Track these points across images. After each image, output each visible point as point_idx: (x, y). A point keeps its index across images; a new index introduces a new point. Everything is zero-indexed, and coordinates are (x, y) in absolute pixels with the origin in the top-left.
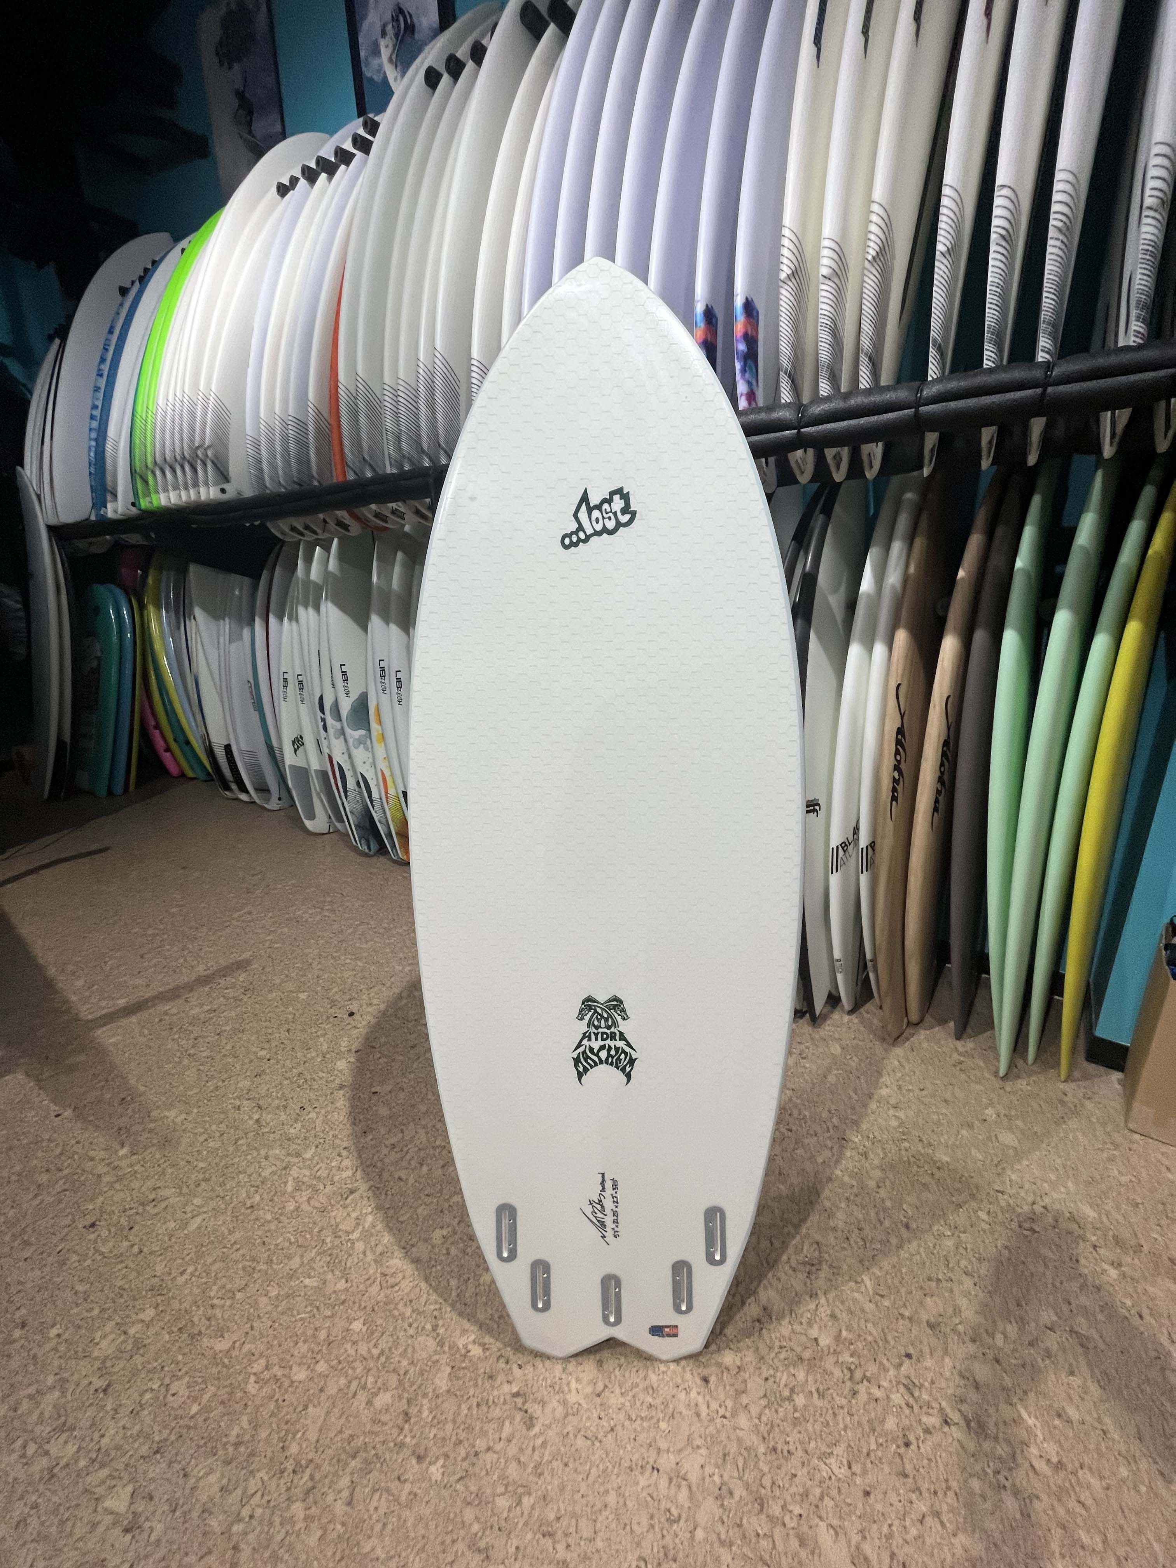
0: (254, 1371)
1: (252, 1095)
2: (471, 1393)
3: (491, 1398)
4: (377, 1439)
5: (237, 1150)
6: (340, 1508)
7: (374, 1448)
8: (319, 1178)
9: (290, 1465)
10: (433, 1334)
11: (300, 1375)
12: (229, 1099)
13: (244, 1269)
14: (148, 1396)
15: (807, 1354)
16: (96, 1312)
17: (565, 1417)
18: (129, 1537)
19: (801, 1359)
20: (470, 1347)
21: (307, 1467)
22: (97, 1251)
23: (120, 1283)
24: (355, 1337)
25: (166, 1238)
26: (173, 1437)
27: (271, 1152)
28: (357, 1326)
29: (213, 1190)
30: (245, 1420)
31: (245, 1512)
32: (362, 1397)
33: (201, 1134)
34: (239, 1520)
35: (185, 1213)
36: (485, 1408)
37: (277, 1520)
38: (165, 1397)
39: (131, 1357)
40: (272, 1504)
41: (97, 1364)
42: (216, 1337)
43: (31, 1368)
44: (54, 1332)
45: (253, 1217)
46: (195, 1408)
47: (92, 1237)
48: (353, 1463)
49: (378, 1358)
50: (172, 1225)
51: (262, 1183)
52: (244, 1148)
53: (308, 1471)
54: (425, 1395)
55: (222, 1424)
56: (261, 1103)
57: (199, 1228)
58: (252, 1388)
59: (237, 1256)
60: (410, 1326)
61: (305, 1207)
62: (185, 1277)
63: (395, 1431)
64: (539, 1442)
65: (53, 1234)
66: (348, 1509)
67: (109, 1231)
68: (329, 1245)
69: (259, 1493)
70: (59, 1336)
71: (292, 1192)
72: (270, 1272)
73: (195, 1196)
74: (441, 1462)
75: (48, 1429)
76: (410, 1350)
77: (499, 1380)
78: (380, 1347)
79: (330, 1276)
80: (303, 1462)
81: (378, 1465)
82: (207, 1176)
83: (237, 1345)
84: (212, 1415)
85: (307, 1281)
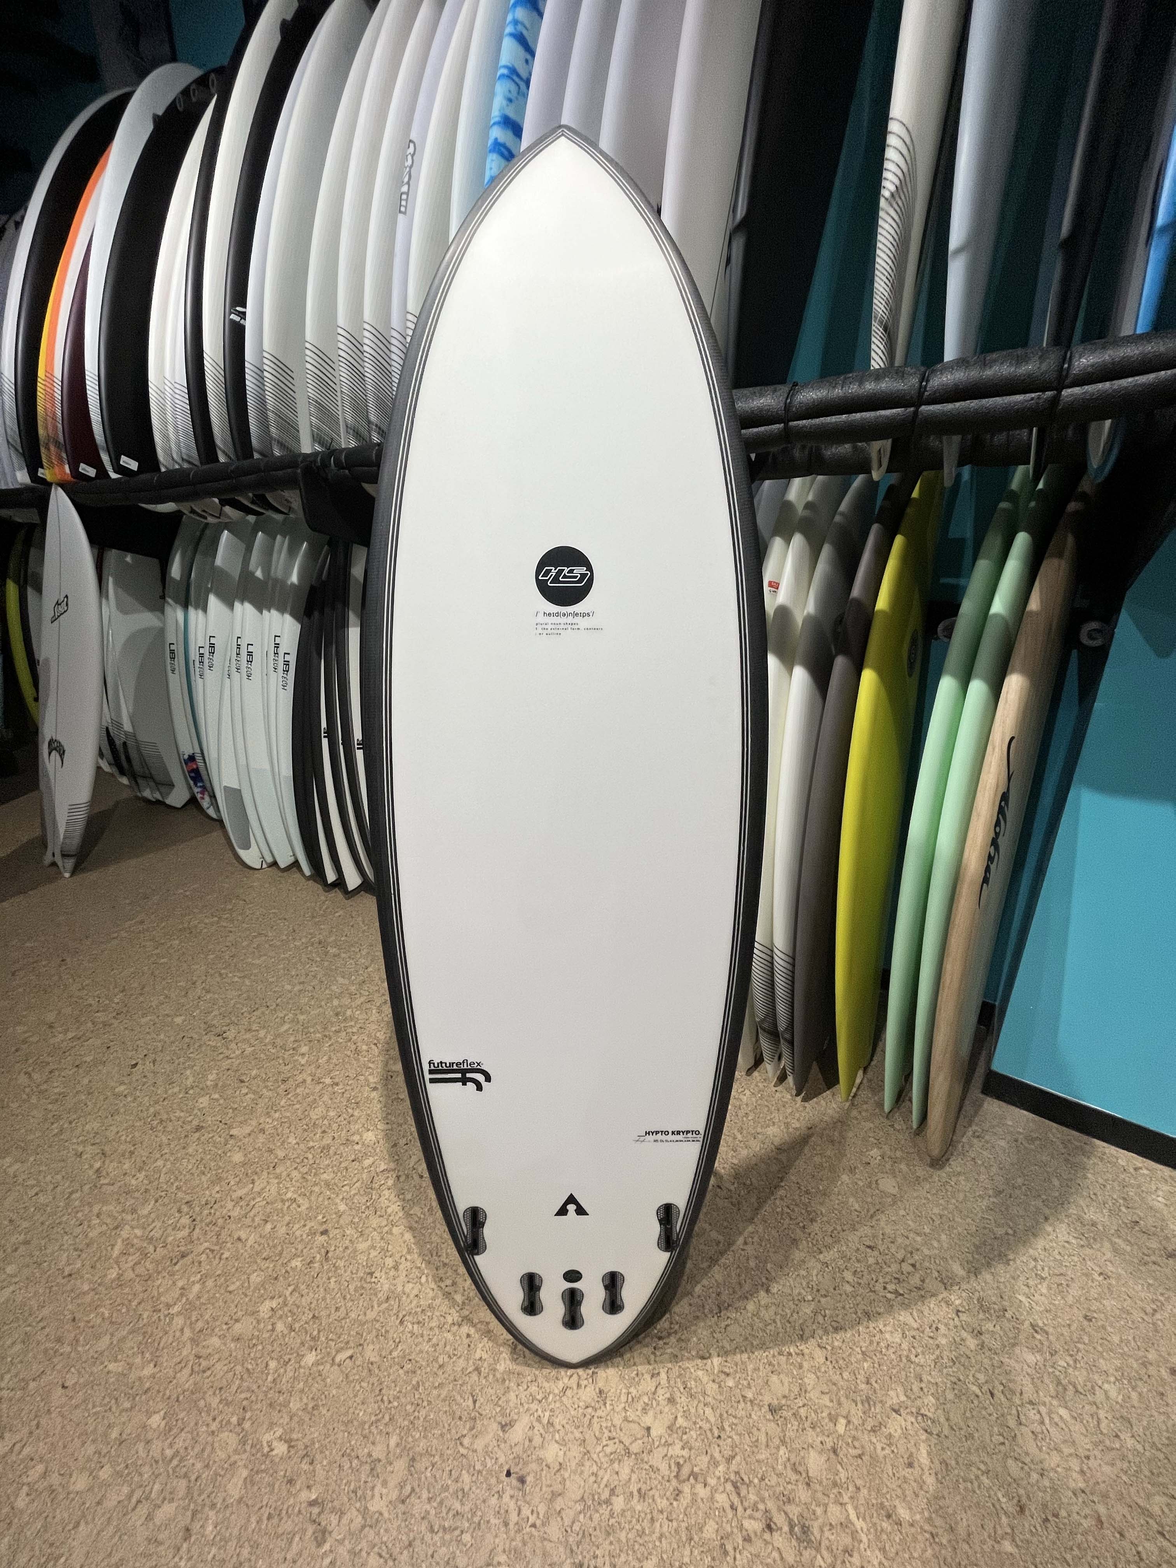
8: (152, 1238)
15: (635, 1448)
19: (628, 1453)
76: (209, 1449)
79: (138, 1360)
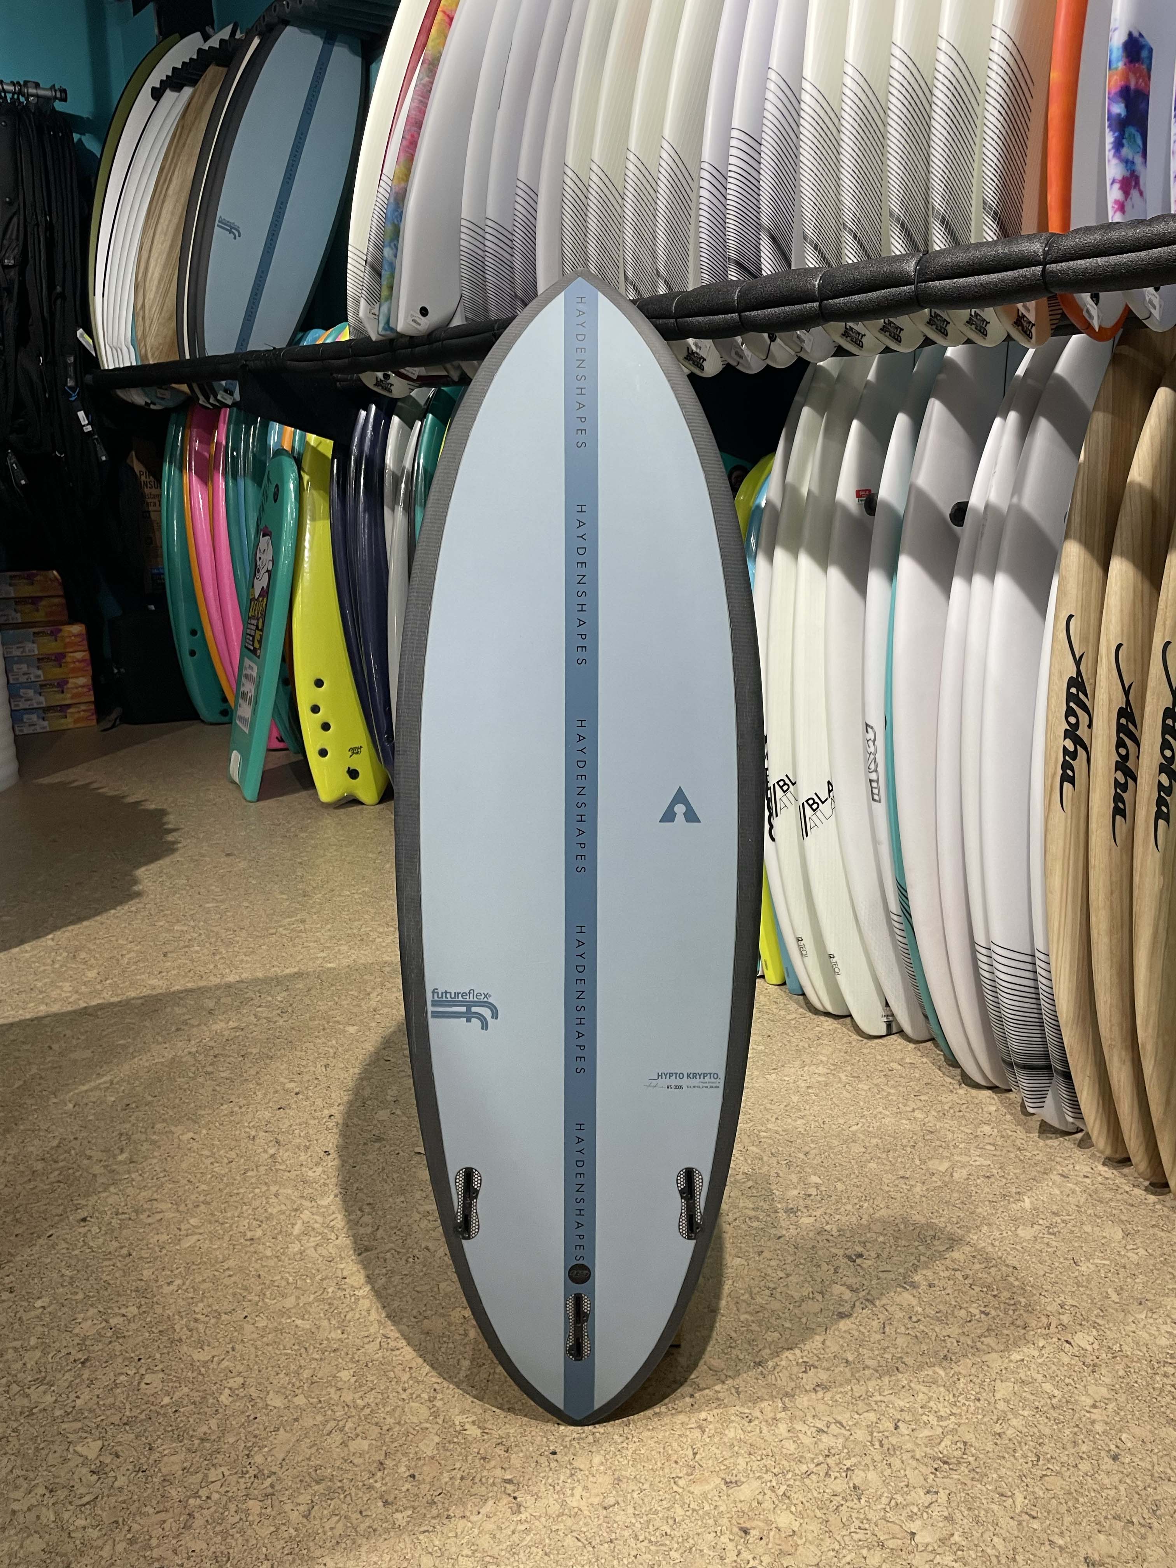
0: (229, 1385)
1: (270, 1128)
2: (458, 1466)
3: (479, 1476)
4: (346, 1476)
5: (244, 1180)
6: (295, 1517)
7: (340, 1481)
9: (252, 1472)
10: (429, 1404)
11: (277, 1401)
12: (245, 1127)
13: (234, 1294)
14: (123, 1378)
16: (80, 1296)
17: (558, 1516)
18: (95, 1477)
20: (467, 1426)
21: (268, 1477)
22: (85, 1243)
23: (105, 1277)
24: (339, 1385)
25: (157, 1249)
26: (143, 1416)
27: (281, 1191)
28: (345, 1375)
29: (212, 1214)
30: (213, 1423)
31: (203, 1493)
32: (337, 1437)
33: (208, 1157)
34: (196, 1495)
35: (180, 1229)
36: (468, 1482)
37: (232, 1507)
38: (139, 1383)
39: (110, 1342)
40: (230, 1494)
41: (77, 1340)
42: (195, 1348)
43: (16, 1326)
44: (39, 1304)
45: (252, 1249)
46: (166, 1400)
47: (83, 1230)
48: (316, 1487)
49: (362, 1409)
50: (164, 1237)
51: (267, 1219)
52: (253, 1180)
53: (269, 1480)
54: (405, 1454)
55: (191, 1420)
56: (280, 1137)
57: (192, 1247)
58: (224, 1398)
59: (227, 1281)
60: (405, 1390)
61: (311, 1252)
62: (171, 1287)
63: (366, 1475)
64: (521, 1527)
65: (46, 1219)
66: (305, 1520)
67: (100, 1228)
68: (330, 1294)
69: (219, 1483)
70: (44, 1308)
71: (299, 1235)
72: (260, 1304)
73: (193, 1216)
74: (410, 1512)
75: (29, 1378)
77: (493, 1463)
78: (366, 1400)
80: (266, 1472)
81: (342, 1496)
82: (208, 1199)
83: (216, 1359)
84: (182, 1410)
85: (299, 1322)
